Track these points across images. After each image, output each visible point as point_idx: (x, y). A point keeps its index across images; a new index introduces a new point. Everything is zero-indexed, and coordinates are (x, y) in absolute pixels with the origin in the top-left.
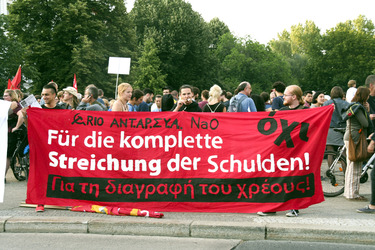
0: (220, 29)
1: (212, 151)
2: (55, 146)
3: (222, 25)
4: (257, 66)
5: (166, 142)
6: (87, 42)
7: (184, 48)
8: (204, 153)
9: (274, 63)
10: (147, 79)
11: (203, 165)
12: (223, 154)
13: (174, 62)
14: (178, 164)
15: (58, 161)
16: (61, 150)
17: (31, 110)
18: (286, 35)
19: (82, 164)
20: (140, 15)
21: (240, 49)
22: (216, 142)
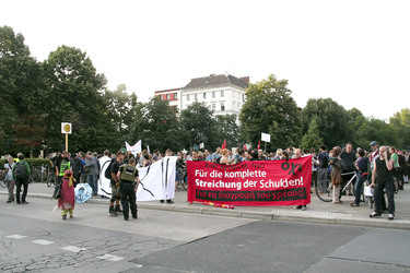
0: (356, 113)
1: (262, 178)
2: (198, 177)
3: (357, 111)
4: (377, 132)
5: (243, 174)
6: (276, 124)
7: (333, 124)
8: (258, 179)
9: (387, 130)
10: (312, 141)
11: (258, 184)
12: (266, 179)
13: (328, 131)
14: (248, 184)
15: (199, 183)
16: (201, 179)
17: (188, 161)
18: (398, 115)
19: (209, 184)
20: (310, 109)
21: (367, 123)
22: (264, 174)
